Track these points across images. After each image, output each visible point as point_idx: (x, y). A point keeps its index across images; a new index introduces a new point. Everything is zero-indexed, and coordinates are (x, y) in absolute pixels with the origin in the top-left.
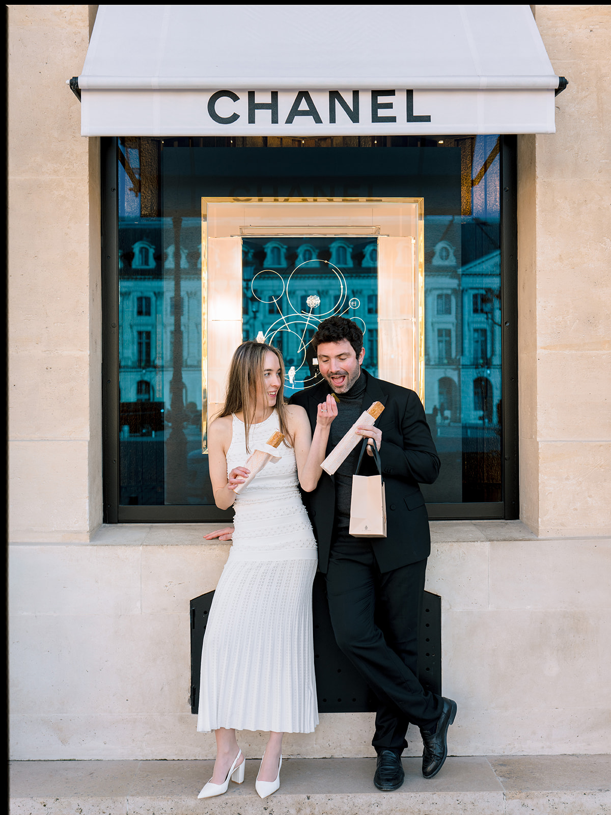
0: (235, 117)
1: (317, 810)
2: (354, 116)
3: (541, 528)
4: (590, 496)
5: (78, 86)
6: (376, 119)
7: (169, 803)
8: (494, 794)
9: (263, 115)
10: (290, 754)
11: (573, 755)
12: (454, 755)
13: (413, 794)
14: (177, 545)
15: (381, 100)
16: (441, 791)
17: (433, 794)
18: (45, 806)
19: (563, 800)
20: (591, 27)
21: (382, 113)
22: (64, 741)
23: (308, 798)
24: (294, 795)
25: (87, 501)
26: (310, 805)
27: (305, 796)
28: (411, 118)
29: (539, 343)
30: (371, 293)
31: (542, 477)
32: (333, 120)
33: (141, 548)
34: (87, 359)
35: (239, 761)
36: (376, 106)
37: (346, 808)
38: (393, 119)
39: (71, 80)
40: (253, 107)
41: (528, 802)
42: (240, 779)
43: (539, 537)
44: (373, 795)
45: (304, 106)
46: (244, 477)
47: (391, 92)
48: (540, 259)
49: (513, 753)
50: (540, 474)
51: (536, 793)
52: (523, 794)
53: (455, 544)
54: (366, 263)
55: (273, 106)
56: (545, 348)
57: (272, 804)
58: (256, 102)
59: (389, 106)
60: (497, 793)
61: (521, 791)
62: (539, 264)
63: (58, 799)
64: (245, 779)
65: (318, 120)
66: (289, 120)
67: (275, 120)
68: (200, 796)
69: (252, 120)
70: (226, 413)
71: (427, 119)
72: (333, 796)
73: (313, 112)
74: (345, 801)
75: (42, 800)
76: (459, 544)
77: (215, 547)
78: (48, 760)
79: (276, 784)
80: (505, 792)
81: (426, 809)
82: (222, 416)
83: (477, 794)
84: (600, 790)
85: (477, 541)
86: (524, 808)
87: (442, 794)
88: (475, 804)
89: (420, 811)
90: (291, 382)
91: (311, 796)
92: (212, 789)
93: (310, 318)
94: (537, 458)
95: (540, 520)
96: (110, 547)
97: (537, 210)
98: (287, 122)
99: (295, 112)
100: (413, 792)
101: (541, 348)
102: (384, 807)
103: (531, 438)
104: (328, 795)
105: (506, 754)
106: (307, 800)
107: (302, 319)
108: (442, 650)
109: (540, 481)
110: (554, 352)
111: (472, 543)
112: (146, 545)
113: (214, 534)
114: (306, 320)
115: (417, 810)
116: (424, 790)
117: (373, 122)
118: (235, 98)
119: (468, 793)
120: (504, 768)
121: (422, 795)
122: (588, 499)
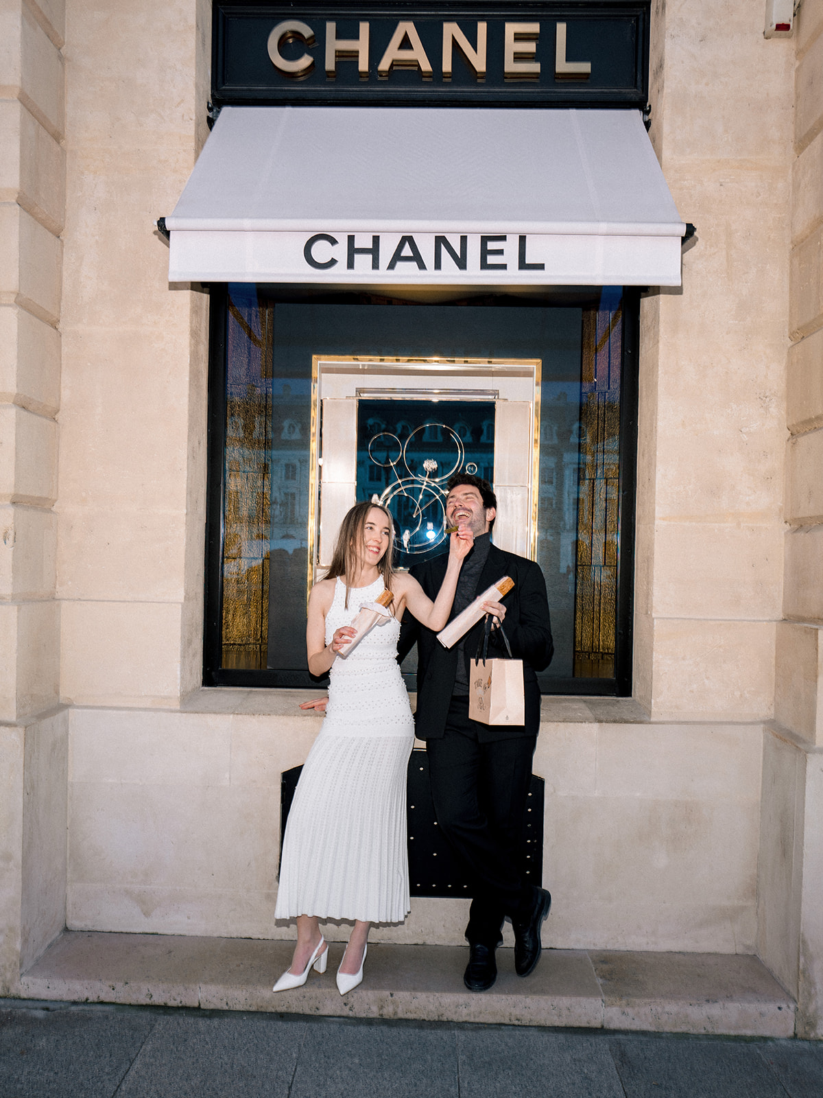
0: (333, 262)
1: (400, 1008)
2: (461, 263)
3: (654, 709)
4: (707, 678)
5: (165, 226)
6: (484, 265)
7: (244, 993)
8: (592, 1000)
9: (364, 261)
10: (380, 938)
11: (680, 952)
12: (553, 947)
13: (504, 997)
14: (269, 715)
15: (492, 245)
16: (535, 993)
17: (525, 998)
18: (113, 989)
19: (666, 1010)
20: (721, 180)
21: (491, 260)
22: (147, 914)
23: (392, 995)
24: (376, 992)
25: (179, 665)
26: (393, 1003)
27: (388, 993)
28: (523, 265)
29: (657, 515)
30: (487, 465)
31: (656, 656)
32: (438, 266)
33: (231, 716)
34: (183, 519)
35: (321, 951)
36: (485, 253)
37: (431, 1007)
38: (504, 267)
39: (158, 222)
40: (352, 251)
41: (629, 1010)
42: (322, 968)
43: (653, 719)
44: (461, 995)
45: (407, 251)
46: (351, 637)
47: (503, 238)
48: (661, 424)
49: (616, 947)
50: (654, 653)
51: (637, 1001)
52: (624, 1002)
53: (562, 725)
54: (483, 439)
55: (374, 251)
56: (664, 519)
57: (352, 1000)
58: (356, 246)
59: (500, 252)
60: (596, 1000)
61: (621, 997)
62: (660, 430)
63: (127, 983)
64: (327, 967)
65: (422, 266)
66: (391, 266)
67: (375, 265)
68: (276, 988)
69: (351, 265)
70: (330, 577)
71: (541, 267)
72: (419, 994)
73: (417, 258)
74: (431, 1000)
75: (110, 983)
76: (566, 724)
77: (309, 718)
78: (130, 933)
79: (358, 978)
80: (604, 998)
81: (518, 1013)
82: (327, 578)
83: (574, 999)
84: (708, 1001)
85: (585, 722)
86: (624, 1017)
87: (536, 997)
88: (571, 1010)
89: (511, 1014)
90: (405, 546)
91: (395, 993)
92: (289, 981)
93: (427, 482)
94: (652, 636)
95: (653, 701)
96: (200, 715)
97: (660, 372)
98: (388, 268)
99: (397, 257)
100: (505, 994)
101: (660, 519)
102: (472, 1009)
103: (647, 613)
104: (413, 993)
105: (608, 948)
106: (390, 998)
107: (418, 483)
108: (544, 836)
109: (654, 660)
110: (673, 523)
111: (580, 724)
112: (237, 714)
113: (310, 704)
114: (423, 484)
115: (508, 1014)
116: (516, 991)
117: (481, 268)
118: (333, 242)
119: (564, 998)
120: (605, 967)
121: (513, 998)
122: (706, 681)
